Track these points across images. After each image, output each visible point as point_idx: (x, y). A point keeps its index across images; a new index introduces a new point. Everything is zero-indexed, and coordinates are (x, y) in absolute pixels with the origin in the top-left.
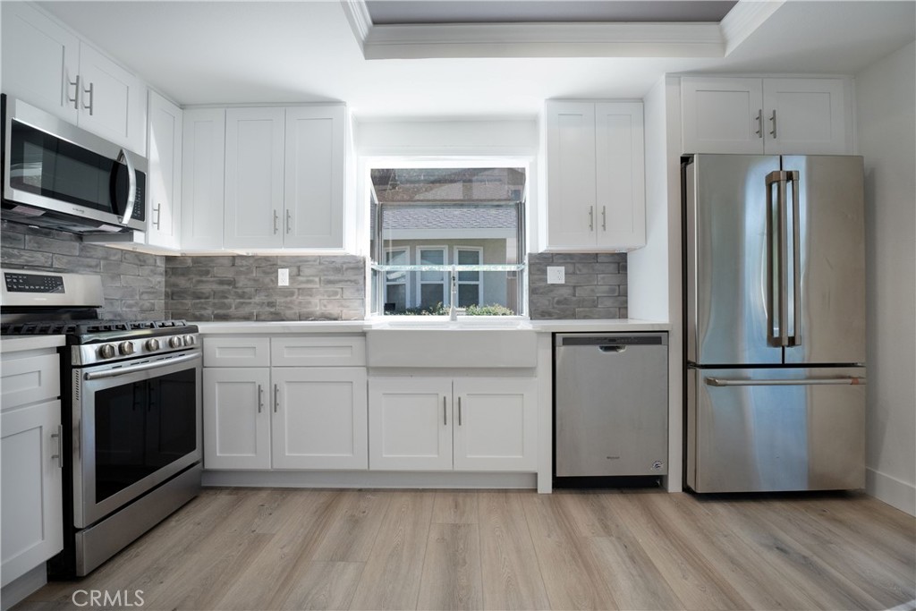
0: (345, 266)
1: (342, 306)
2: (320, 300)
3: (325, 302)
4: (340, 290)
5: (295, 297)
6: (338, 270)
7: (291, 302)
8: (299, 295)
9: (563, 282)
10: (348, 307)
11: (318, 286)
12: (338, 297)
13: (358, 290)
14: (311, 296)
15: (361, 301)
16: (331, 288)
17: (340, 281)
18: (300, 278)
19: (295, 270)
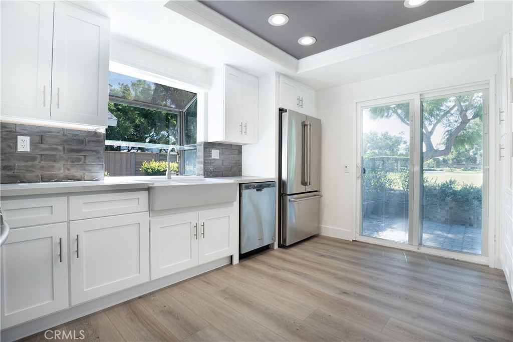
0: (87, 139)
1: (85, 170)
2: (64, 164)
3: (68, 166)
4: (83, 158)
5: (37, 162)
6: (82, 142)
7: (32, 166)
8: (41, 160)
9: (218, 158)
10: (90, 170)
11: (62, 153)
12: (81, 163)
13: (99, 158)
14: (55, 161)
15: (101, 166)
16: (75, 155)
17: (84, 150)
18: (43, 146)
19: (37, 139)
